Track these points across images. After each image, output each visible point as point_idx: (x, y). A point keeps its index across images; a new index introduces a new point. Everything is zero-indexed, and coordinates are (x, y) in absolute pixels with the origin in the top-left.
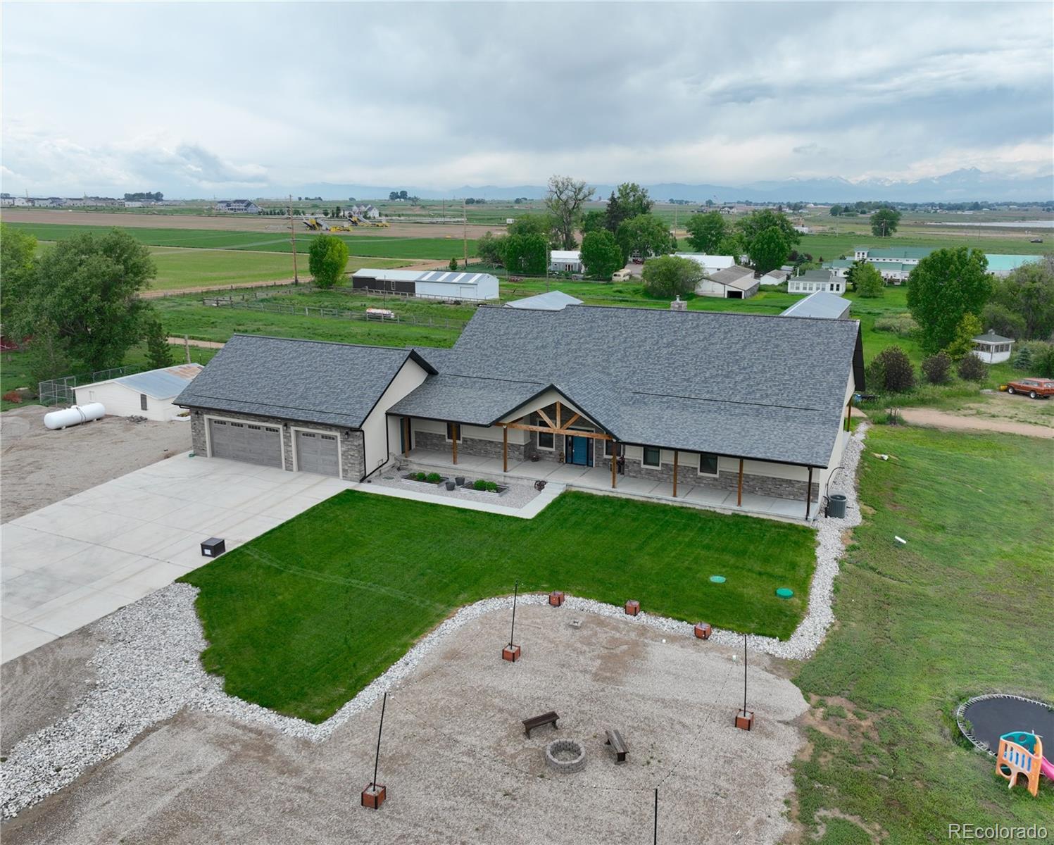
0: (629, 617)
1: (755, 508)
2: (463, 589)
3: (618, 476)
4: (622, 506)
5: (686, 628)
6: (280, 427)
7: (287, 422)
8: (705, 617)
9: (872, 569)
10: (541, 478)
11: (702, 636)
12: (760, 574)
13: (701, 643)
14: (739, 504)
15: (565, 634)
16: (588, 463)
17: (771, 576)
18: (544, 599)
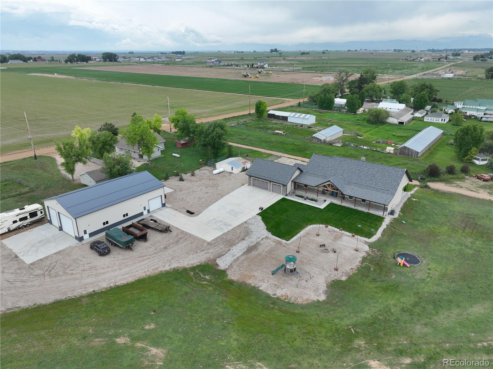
0: (340, 231)
1: (372, 212)
2: (309, 222)
3: (343, 200)
4: (343, 208)
5: (351, 234)
6: (269, 182)
7: (270, 182)
8: (355, 233)
9: (394, 228)
10: (325, 199)
11: (354, 236)
12: (369, 226)
13: (353, 237)
14: (369, 210)
15: (328, 233)
16: (337, 196)
17: (371, 227)
18: (324, 226)
